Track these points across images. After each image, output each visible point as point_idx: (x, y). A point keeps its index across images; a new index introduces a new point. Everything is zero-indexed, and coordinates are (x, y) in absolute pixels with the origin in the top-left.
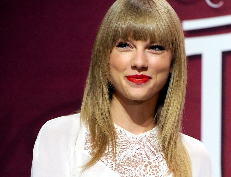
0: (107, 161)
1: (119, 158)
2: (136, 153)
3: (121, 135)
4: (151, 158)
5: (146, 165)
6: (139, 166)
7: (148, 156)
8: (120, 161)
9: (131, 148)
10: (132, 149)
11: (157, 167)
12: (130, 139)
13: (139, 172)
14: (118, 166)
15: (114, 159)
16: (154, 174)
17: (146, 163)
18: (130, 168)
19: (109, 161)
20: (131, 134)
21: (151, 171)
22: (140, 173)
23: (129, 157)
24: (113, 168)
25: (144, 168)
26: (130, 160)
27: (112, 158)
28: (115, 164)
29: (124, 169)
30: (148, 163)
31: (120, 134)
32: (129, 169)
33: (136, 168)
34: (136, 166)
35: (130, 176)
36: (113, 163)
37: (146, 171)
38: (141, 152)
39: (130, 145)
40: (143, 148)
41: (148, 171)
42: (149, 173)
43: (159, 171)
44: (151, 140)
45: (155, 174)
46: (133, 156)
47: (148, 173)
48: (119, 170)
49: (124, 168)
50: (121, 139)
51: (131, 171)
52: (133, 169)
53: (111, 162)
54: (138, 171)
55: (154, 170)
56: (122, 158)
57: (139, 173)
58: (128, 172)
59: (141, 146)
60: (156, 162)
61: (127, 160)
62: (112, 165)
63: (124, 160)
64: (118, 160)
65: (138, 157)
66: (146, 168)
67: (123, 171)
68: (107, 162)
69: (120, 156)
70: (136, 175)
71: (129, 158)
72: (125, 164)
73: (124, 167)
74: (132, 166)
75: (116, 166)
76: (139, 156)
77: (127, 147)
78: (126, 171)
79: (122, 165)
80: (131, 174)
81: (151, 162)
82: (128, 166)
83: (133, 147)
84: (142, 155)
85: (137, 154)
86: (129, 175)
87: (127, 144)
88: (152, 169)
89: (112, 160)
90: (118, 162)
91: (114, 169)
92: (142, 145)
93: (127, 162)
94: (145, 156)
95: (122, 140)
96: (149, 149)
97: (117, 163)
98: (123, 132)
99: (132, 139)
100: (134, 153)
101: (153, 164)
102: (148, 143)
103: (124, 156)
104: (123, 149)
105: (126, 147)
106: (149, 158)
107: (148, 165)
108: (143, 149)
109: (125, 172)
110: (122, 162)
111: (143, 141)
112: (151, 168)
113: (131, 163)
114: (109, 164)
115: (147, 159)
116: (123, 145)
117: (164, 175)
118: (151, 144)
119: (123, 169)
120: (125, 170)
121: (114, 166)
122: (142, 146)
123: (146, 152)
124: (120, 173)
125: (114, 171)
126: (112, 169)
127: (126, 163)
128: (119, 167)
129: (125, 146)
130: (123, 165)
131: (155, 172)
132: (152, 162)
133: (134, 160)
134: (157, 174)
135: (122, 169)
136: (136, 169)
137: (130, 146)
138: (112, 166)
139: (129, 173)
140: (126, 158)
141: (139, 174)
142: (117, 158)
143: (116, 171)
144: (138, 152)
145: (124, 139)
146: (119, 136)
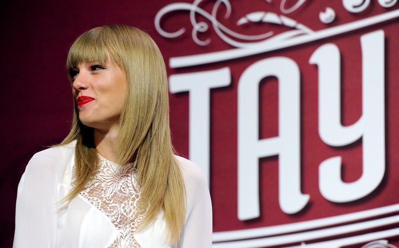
0: (93, 198)
3: (108, 168)
5: (134, 199)
6: (124, 202)
7: (136, 188)
8: (106, 198)
10: (118, 183)
14: (104, 204)
15: (100, 197)
18: (116, 205)
19: (96, 198)
20: (118, 165)
23: (116, 192)
24: (99, 206)
25: (131, 202)
26: (117, 195)
27: (98, 195)
28: (101, 201)
30: (135, 196)
31: (106, 167)
34: (122, 203)
35: (117, 213)
36: (99, 201)
37: (133, 205)
38: (128, 184)
39: (117, 178)
40: (130, 179)
46: (119, 190)
48: (105, 209)
50: (106, 173)
52: (118, 206)
53: (97, 200)
56: (108, 195)
59: (128, 178)
61: (114, 196)
62: (99, 203)
63: (110, 197)
65: (123, 192)
66: (133, 202)
67: (109, 210)
69: (106, 193)
72: (111, 202)
73: (110, 205)
74: (118, 203)
75: (102, 204)
76: (124, 190)
77: (114, 182)
78: (112, 209)
79: (107, 203)
81: (138, 196)
82: (115, 203)
83: (119, 180)
84: (130, 188)
85: (123, 188)
89: (98, 197)
90: (104, 199)
91: (100, 208)
92: (129, 176)
93: (114, 198)
94: (132, 189)
95: (107, 175)
98: (109, 164)
99: (118, 171)
100: (120, 188)
103: (111, 192)
104: (109, 185)
105: (112, 182)
106: (137, 192)
108: (130, 181)
109: (111, 211)
110: (108, 200)
111: (130, 173)
114: (94, 202)
115: (134, 192)
116: (108, 181)
119: (109, 208)
123: (133, 184)
124: (106, 212)
125: (100, 210)
126: (98, 208)
128: (104, 206)
129: (110, 182)
130: (109, 203)
133: (120, 196)
136: (121, 205)
139: (116, 210)
140: (113, 194)
141: (124, 211)
142: (103, 196)
143: (102, 210)
144: (124, 186)
145: (109, 172)
146: (105, 169)
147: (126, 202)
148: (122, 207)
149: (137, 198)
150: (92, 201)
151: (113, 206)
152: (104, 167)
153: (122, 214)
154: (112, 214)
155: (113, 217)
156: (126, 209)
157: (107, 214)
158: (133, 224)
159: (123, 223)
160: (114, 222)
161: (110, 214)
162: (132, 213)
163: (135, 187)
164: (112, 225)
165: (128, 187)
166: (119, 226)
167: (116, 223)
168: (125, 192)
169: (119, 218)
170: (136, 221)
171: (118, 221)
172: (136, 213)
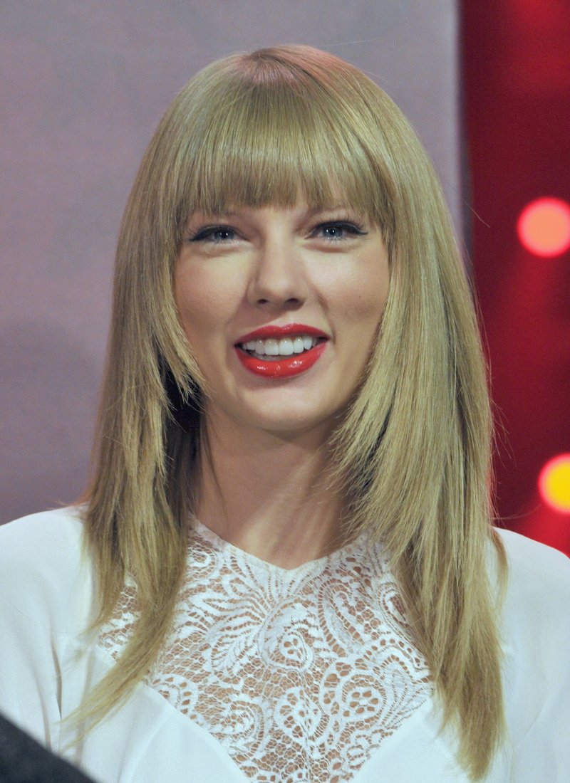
0: (171, 679)
1: (216, 662)
2: (283, 641)
3: (234, 575)
4: (347, 652)
5: (333, 680)
6: (289, 691)
7: (339, 642)
8: (218, 674)
9: (267, 623)
10: (269, 627)
11: (371, 683)
12: (266, 587)
13: (288, 716)
14: (210, 696)
15: (197, 672)
16: (361, 711)
17: (332, 669)
18: (256, 700)
19: (179, 679)
20: (273, 568)
21: (350, 699)
22: (290, 718)
23: (256, 657)
24: (191, 707)
26: (259, 667)
27: (188, 669)
28: (200, 688)
29: (230, 704)
30: (338, 669)
31: (231, 572)
32: (251, 702)
33: (275, 699)
34: (278, 694)
35: (255, 729)
36: (192, 687)
37: (333, 701)
38: (313, 632)
39: (265, 612)
40: (317, 615)
41: (338, 698)
42: (344, 706)
43: (381, 699)
44: (346, 584)
45: (365, 709)
46: (271, 652)
47: (338, 708)
48: (210, 711)
49: (235, 700)
50: (230, 591)
51: (260, 711)
52: (265, 705)
53: (184, 685)
54: (282, 712)
55: (361, 696)
56: (227, 662)
57: (285, 718)
58: (248, 714)
59: (310, 608)
60: (366, 666)
61: (248, 668)
62: (188, 694)
63: (235, 671)
64: (213, 672)
65: (288, 655)
66: (331, 689)
68: (171, 683)
69: (220, 655)
70: (276, 729)
71: (257, 662)
72: (239, 687)
73: (234, 698)
74: (263, 694)
75: (201, 697)
76: (291, 652)
77: (252, 621)
78: (238, 713)
79: (224, 691)
80: (257, 724)
81: (348, 667)
82: (252, 692)
83: (272, 620)
85: (287, 644)
86: (253, 727)
87: (250, 610)
88: (354, 691)
89: (188, 675)
90: (212, 679)
91: (191, 713)
92: (313, 605)
93: (249, 676)
94: (325, 645)
95: (233, 595)
96: (340, 618)
97: (208, 684)
98: (241, 563)
99: (274, 589)
100: (276, 643)
101: (354, 672)
102: (334, 596)
103: (238, 653)
104: (235, 628)
105: (248, 618)
106: (341, 652)
107: (339, 676)
108: (318, 620)
109: (233, 717)
110: (227, 680)
111: (316, 592)
112: (348, 687)
113: (261, 680)
114: (174, 693)
115: (333, 655)
116: (232, 614)
117: (397, 711)
118: (348, 599)
119: (228, 706)
120: (233, 708)
121: (194, 699)
122: (314, 611)
123: (329, 628)
124: (214, 723)
125: (193, 717)
126: (185, 711)
127: (242, 683)
128: (212, 701)
129: (241, 616)
130: (230, 690)
131: (364, 702)
132: (353, 666)
133: (273, 671)
134: (371, 709)
135: (224, 705)
136: (275, 702)
137: (263, 615)
138: (186, 698)
139: (252, 719)
140: (245, 660)
141: (286, 723)
142: (207, 667)
143: (200, 717)
144: (290, 639)
145: (241, 589)
146: (226, 580)
147: (295, 690)
148: (278, 708)
149: (343, 674)
150: (165, 688)
151: (243, 703)
152: (225, 571)
153: (278, 734)
154: (239, 728)
155: (241, 743)
156: (295, 714)
157: (218, 728)
158: (337, 766)
159: (280, 765)
160: (240, 758)
161: (229, 730)
162: (329, 728)
163: (335, 637)
164: (235, 768)
165: (309, 639)
166: (262, 773)
167: (248, 763)
168: (294, 657)
169: (261, 747)
170: (343, 753)
171: (259, 755)
172: (342, 729)
